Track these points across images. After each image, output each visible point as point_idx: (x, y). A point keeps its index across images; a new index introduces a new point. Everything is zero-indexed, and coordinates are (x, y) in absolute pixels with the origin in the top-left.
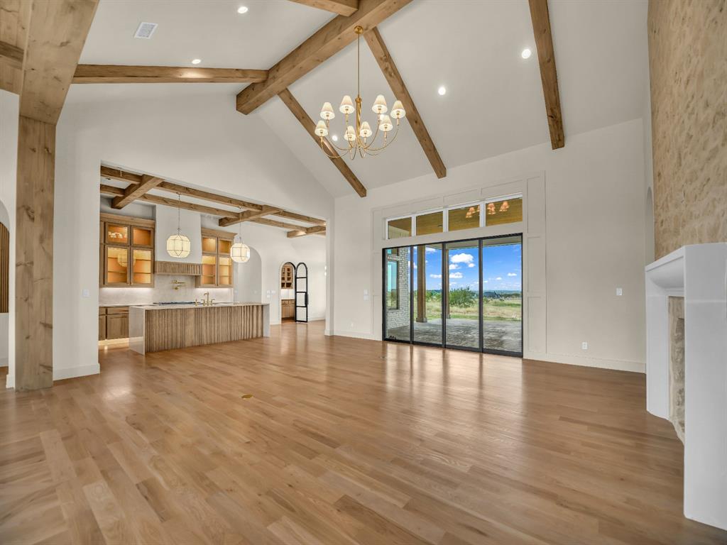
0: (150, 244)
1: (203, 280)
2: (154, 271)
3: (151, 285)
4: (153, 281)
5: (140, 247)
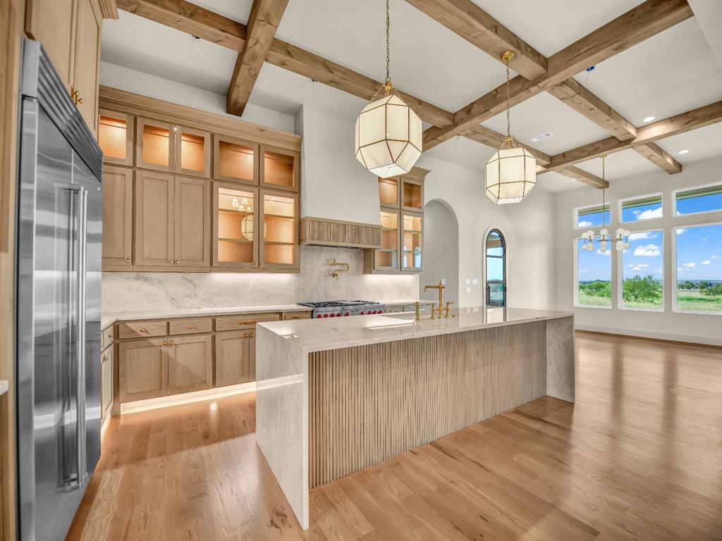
0: (293, 188)
2: (299, 239)
5: (275, 190)
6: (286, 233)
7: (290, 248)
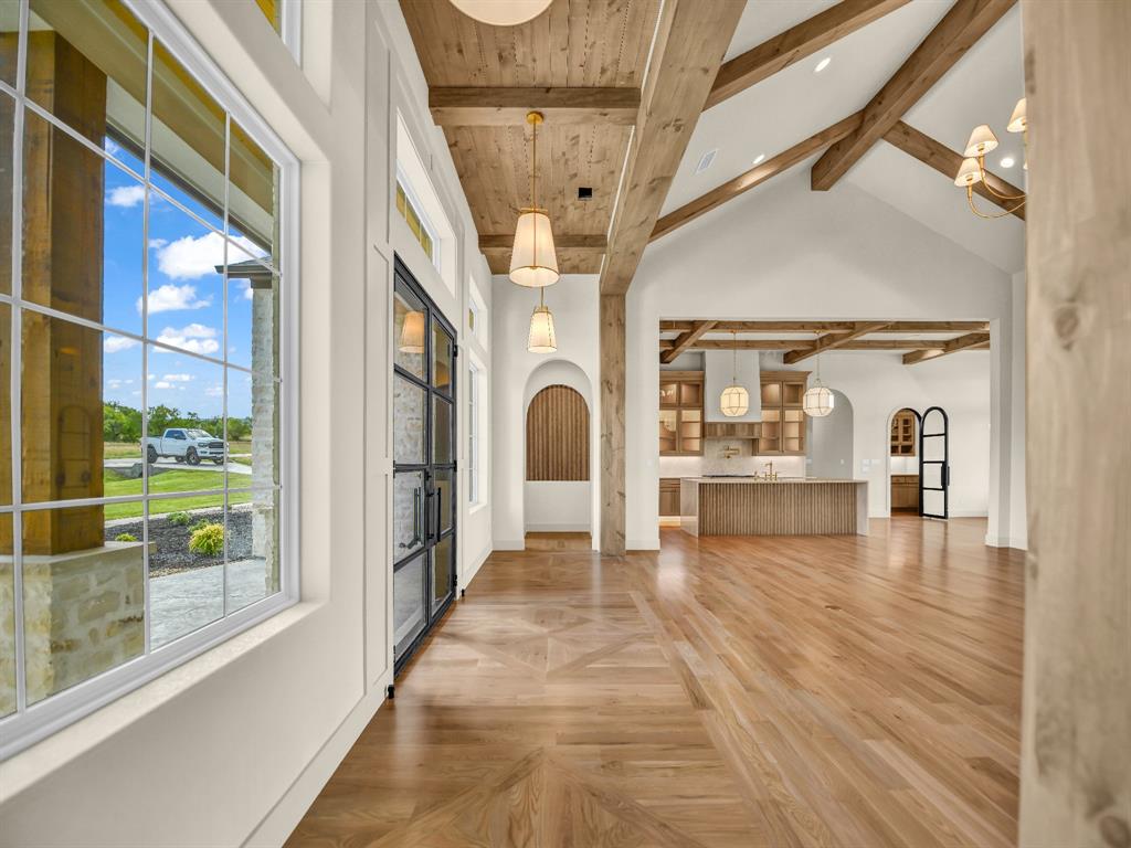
0: (699, 402)
1: (762, 445)
2: (703, 435)
3: (700, 453)
4: (702, 447)
5: (689, 407)
6: (696, 431)
7: (698, 441)
